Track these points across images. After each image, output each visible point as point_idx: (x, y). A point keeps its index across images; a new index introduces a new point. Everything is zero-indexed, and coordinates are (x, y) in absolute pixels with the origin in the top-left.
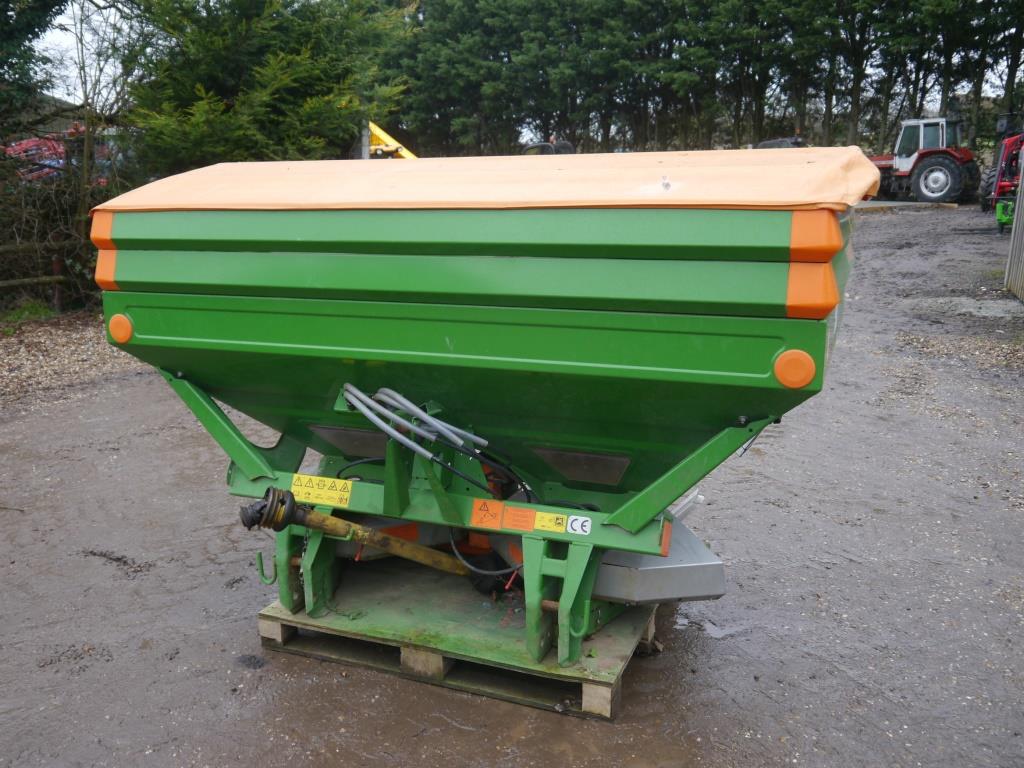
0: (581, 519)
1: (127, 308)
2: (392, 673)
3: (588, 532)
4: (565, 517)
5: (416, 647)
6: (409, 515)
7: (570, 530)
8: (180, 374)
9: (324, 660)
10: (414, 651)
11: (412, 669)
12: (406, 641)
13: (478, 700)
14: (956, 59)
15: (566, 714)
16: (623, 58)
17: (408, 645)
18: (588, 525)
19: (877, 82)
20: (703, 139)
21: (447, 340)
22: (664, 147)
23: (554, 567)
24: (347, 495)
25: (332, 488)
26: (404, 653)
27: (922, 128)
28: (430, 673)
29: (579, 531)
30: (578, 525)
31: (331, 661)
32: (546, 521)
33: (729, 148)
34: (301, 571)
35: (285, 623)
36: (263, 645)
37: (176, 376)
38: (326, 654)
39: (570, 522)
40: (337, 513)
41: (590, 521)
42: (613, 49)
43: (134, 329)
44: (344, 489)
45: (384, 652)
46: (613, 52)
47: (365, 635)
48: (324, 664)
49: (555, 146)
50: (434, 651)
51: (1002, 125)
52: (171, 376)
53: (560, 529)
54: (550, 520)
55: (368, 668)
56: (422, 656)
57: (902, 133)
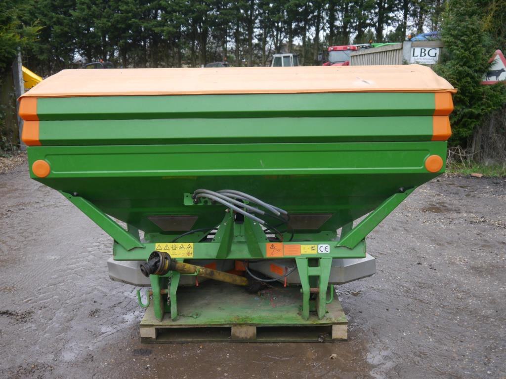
0: (324, 246)
1: (46, 156)
2: (227, 341)
3: (329, 251)
4: (316, 246)
5: (241, 325)
6: (231, 257)
7: (320, 252)
8: (75, 194)
9: (182, 343)
10: (239, 327)
11: (238, 337)
12: (235, 323)
13: (279, 345)
14: (293, 26)
15: (324, 342)
16: (133, 18)
17: (235, 325)
18: (328, 248)
19: (259, 35)
20: (176, 61)
21: (261, 161)
22: (156, 65)
23: (314, 271)
24: (191, 251)
25: (181, 248)
26: (233, 330)
27: (282, 58)
28: (248, 337)
29: (324, 252)
30: (323, 249)
31: (188, 342)
32: (306, 249)
33: (189, 67)
34: (169, 296)
35: (158, 327)
36: (142, 342)
37: (73, 195)
38: (183, 340)
39: (319, 248)
40: (187, 261)
41: (329, 246)
42: (128, 13)
43: (51, 169)
44: (189, 248)
45: (222, 331)
46: (127, 15)
47: (210, 325)
48: (184, 345)
49: (103, 64)
50: (251, 325)
51: (320, 58)
52: (71, 196)
53: (314, 252)
54: (309, 249)
55: (210, 342)
56: (244, 329)
57: (274, 60)
